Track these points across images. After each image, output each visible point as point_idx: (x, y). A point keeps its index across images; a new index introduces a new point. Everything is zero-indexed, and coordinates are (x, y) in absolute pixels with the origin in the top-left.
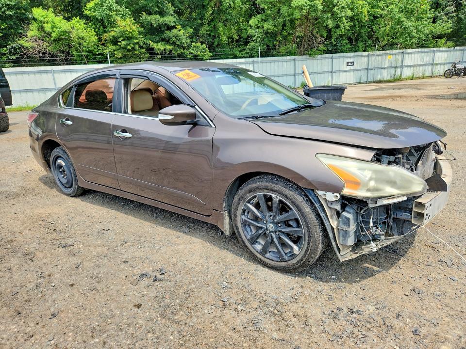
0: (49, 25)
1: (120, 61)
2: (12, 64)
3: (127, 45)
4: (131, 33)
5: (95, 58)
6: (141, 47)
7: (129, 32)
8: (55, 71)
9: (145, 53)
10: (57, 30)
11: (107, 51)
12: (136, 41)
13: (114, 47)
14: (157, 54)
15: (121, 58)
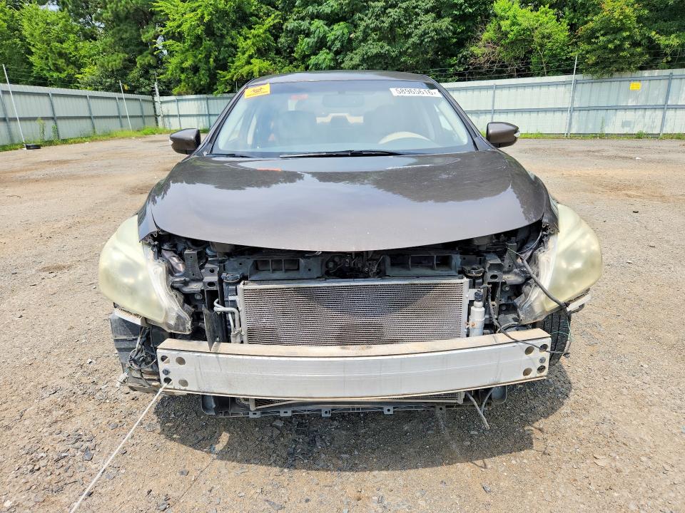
0: (508, 22)
1: (593, 69)
2: (457, 78)
3: (609, 41)
4: (621, 20)
5: (560, 66)
6: (636, 44)
7: (617, 20)
8: (497, 87)
9: (641, 55)
10: (515, 28)
11: (575, 54)
12: (625, 34)
13: (588, 47)
14: (666, 55)
15: (596, 64)
